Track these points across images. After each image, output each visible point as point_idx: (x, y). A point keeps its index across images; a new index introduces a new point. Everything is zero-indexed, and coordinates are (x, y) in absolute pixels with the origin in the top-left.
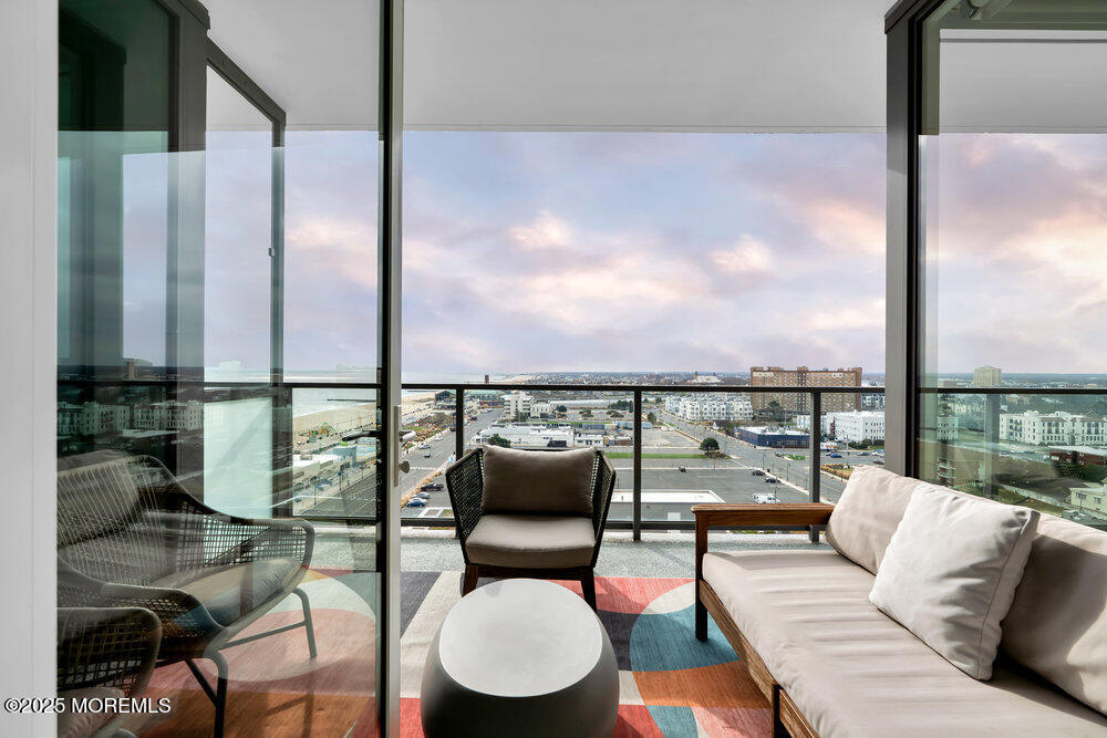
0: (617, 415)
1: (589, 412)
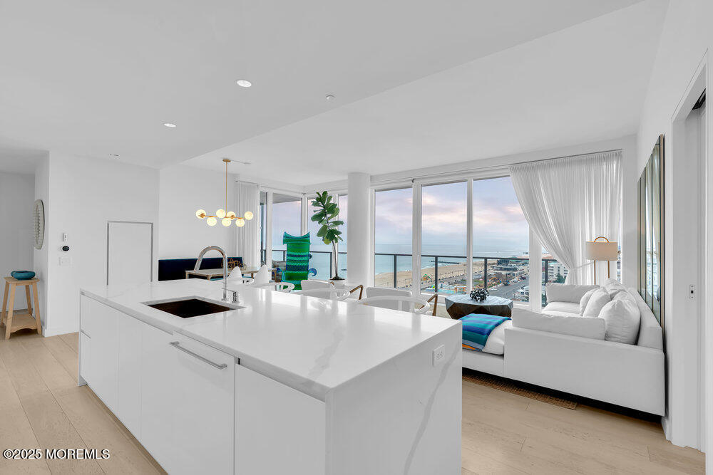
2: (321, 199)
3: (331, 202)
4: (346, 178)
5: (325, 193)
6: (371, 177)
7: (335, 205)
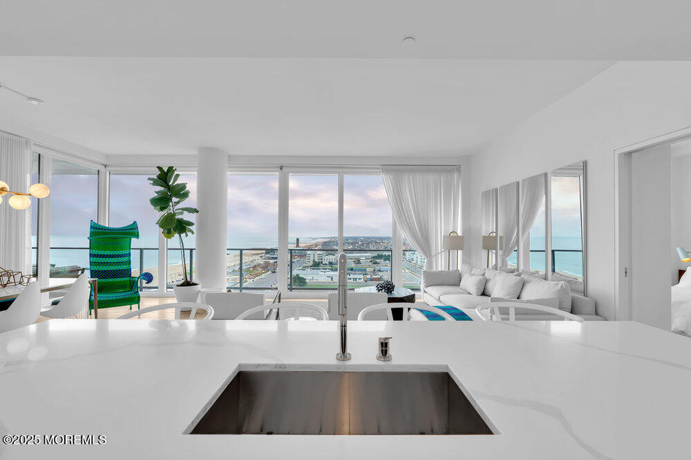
0: (376, 263)
1: (359, 261)
2: (164, 177)
3: (179, 182)
4: (196, 153)
5: (171, 169)
6: (229, 156)
7: (183, 186)
